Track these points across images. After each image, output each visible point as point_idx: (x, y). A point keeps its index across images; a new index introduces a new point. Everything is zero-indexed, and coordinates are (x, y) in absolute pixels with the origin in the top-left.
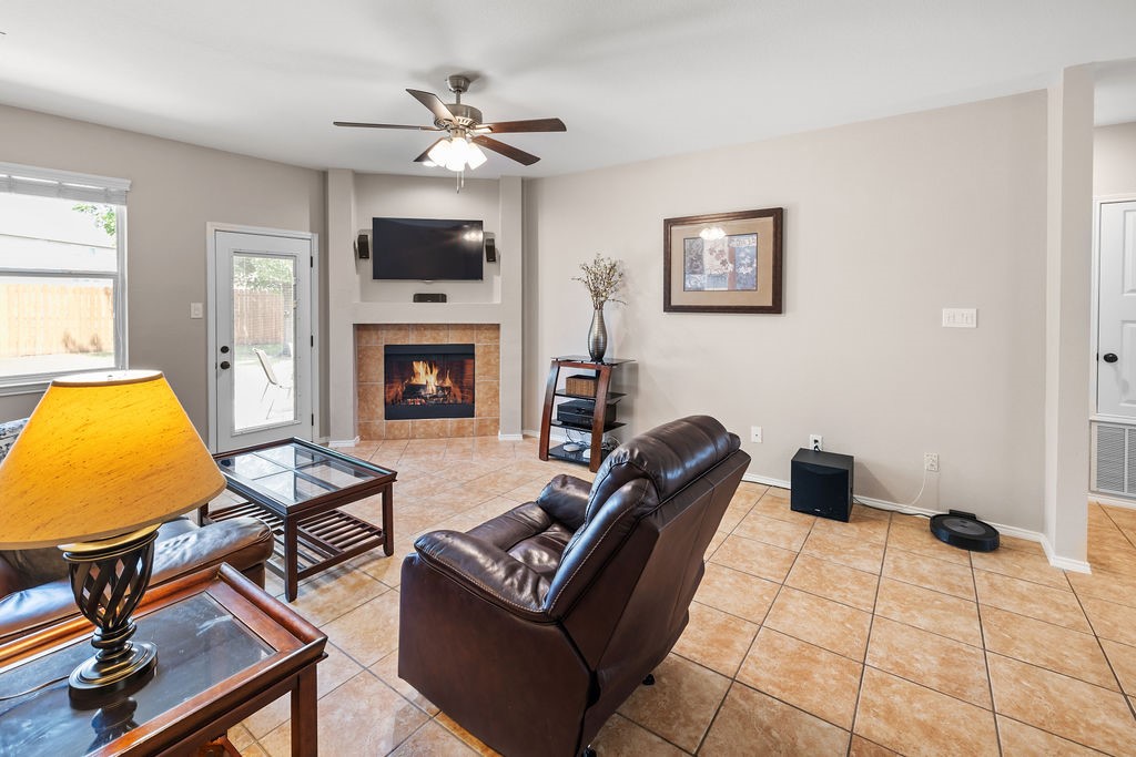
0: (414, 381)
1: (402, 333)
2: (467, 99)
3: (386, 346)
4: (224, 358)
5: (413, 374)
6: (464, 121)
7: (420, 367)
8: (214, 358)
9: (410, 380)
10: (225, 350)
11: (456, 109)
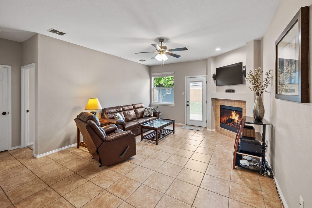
0: (231, 118)
1: (224, 102)
2: (164, 44)
3: (221, 105)
4: (188, 103)
5: (231, 115)
6: (163, 49)
7: (234, 113)
8: (186, 103)
9: (230, 117)
10: (188, 102)
11: (161, 47)
